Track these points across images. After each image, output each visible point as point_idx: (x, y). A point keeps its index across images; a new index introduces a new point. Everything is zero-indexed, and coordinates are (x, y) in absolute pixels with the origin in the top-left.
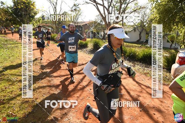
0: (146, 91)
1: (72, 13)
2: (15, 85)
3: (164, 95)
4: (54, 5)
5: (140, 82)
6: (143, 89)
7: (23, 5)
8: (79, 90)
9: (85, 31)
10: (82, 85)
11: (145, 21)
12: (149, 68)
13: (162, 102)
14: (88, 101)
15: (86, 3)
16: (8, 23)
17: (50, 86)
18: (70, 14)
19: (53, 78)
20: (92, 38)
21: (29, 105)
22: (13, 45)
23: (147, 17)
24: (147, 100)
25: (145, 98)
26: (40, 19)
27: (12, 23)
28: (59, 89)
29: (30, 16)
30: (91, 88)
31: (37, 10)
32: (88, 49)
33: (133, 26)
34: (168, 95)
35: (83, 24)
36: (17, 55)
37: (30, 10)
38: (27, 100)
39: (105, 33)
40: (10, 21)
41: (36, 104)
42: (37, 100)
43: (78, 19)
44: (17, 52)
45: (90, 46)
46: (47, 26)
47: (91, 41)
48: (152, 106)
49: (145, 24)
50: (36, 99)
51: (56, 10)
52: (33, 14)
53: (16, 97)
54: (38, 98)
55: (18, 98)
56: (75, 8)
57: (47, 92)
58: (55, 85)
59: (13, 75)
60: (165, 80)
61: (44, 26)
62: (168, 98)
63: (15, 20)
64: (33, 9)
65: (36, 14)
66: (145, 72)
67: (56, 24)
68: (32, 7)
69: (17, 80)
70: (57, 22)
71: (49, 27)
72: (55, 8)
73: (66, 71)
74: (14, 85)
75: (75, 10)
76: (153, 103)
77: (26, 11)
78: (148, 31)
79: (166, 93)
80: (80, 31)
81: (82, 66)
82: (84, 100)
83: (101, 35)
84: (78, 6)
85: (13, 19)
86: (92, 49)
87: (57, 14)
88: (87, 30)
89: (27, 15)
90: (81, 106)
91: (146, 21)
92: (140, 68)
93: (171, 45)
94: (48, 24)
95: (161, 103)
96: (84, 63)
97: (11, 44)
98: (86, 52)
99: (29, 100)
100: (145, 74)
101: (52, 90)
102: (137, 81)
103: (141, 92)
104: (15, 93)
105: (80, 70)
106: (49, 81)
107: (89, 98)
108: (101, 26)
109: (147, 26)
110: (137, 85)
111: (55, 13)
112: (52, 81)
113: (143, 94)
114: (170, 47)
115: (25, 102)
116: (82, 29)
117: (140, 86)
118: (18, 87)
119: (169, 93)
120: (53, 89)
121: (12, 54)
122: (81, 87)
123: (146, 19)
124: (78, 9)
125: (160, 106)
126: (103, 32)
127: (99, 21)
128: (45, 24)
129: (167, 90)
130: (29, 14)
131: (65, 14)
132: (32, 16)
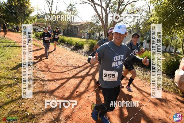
0: (148, 99)
1: (67, 12)
2: (3, 90)
3: (168, 104)
4: (50, 3)
5: (141, 88)
6: (145, 96)
7: (17, 2)
8: (76, 97)
9: (81, 31)
10: (79, 91)
11: (140, 23)
12: (148, 72)
13: (167, 112)
14: (86, 111)
15: (83, 3)
16: (2, 21)
17: (43, 92)
18: (65, 13)
19: (47, 83)
20: (87, 39)
21: (17, 116)
22: (5, 44)
23: (143, 20)
24: (151, 110)
25: (148, 108)
26: (35, 18)
27: (5, 20)
28: (53, 95)
29: (25, 14)
30: (89, 95)
31: (32, 9)
32: (84, 50)
33: (128, 28)
34: (173, 104)
35: (78, 25)
36: (8, 55)
37: (24, 7)
38: (16, 110)
39: (101, 34)
40: (4, 18)
41: (26, 115)
42: (28, 110)
43: (73, 19)
44: (8, 51)
45: (86, 47)
46: (42, 25)
47: (87, 42)
48: (157, 118)
49: (140, 26)
50: (27, 108)
51: (51, 9)
52: (28, 12)
53: (3, 105)
54: (29, 108)
55: (5, 107)
56: (71, 8)
57: (39, 99)
58: (49, 90)
59: (2, 77)
60: (167, 87)
61: (39, 25)
62: (173, 108)
63: (9, 18)
64: (28, 7)
65: (30, 12)
66: (145, 77)
67: (51, 24)
68: (27, 4)
69: (6, 84)
70: (52, 22)
71: (44, 26)
72: (51, 7)
73: (61, 74)
74: (1, 90)
75: (71, 10)
76: (158, 114)
77: (21, 8)
78: (143, 33)
79: (170, 101)
80: (76, 31)
81: (78, 69)
82: (82, 109)
83: (97, 36)
84: (74, 7)
85: (6, 16)
86: (88, 50)
87: (52, 13)
88: (83, 31)
89: (21, 13)
90: (79, 117)
91: (142, 23)
92: (139, 72)
93: (166, 49)
94: (43, 23)
95: (166, 115)
96: (80, 65)
97: (3, 43)
98: (82, 53)
99: (18, 110)
100: (145, 79)
101: (45, 97)
102: (138, 87)
103: (143, 100)
104: (2, 101)
105: (76, 73)
106: (43, 86)
107: (88, 108)
108: (96, 27)
109: (143, 29)
110: (138, 92)
111: (50, 12)
112: (46, 86)
113: (146, 103)
114: (164, 50)
115: (13, 113)
116: (77, 30)
117: (142, 93)
118: (7, 92)
119: (173, 102)
120: (47, 95)
121: (4, 54)
122: (78, 93)
123: (141, 21)
124: (73, 9)
125: (166, 118)
126: (98, 33)
127: (95, 22)
128: (40, 23)
129: (171, 99)
130: (24, 12)
131: (60, 13)
132: (27, 14)
